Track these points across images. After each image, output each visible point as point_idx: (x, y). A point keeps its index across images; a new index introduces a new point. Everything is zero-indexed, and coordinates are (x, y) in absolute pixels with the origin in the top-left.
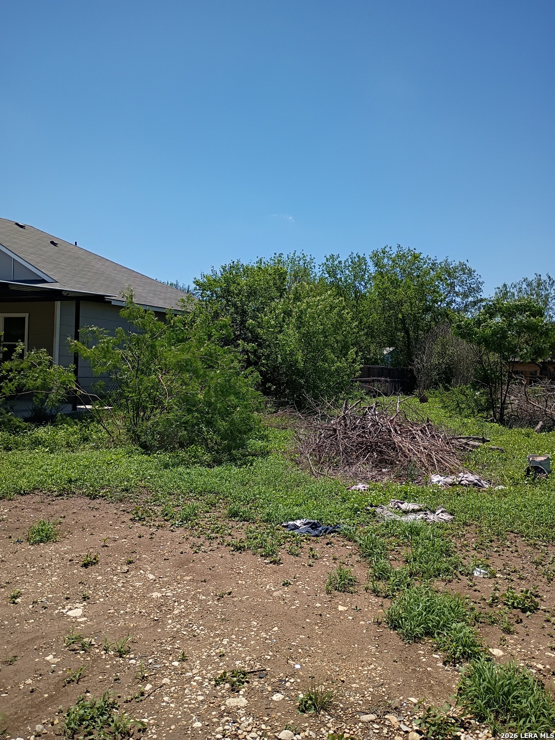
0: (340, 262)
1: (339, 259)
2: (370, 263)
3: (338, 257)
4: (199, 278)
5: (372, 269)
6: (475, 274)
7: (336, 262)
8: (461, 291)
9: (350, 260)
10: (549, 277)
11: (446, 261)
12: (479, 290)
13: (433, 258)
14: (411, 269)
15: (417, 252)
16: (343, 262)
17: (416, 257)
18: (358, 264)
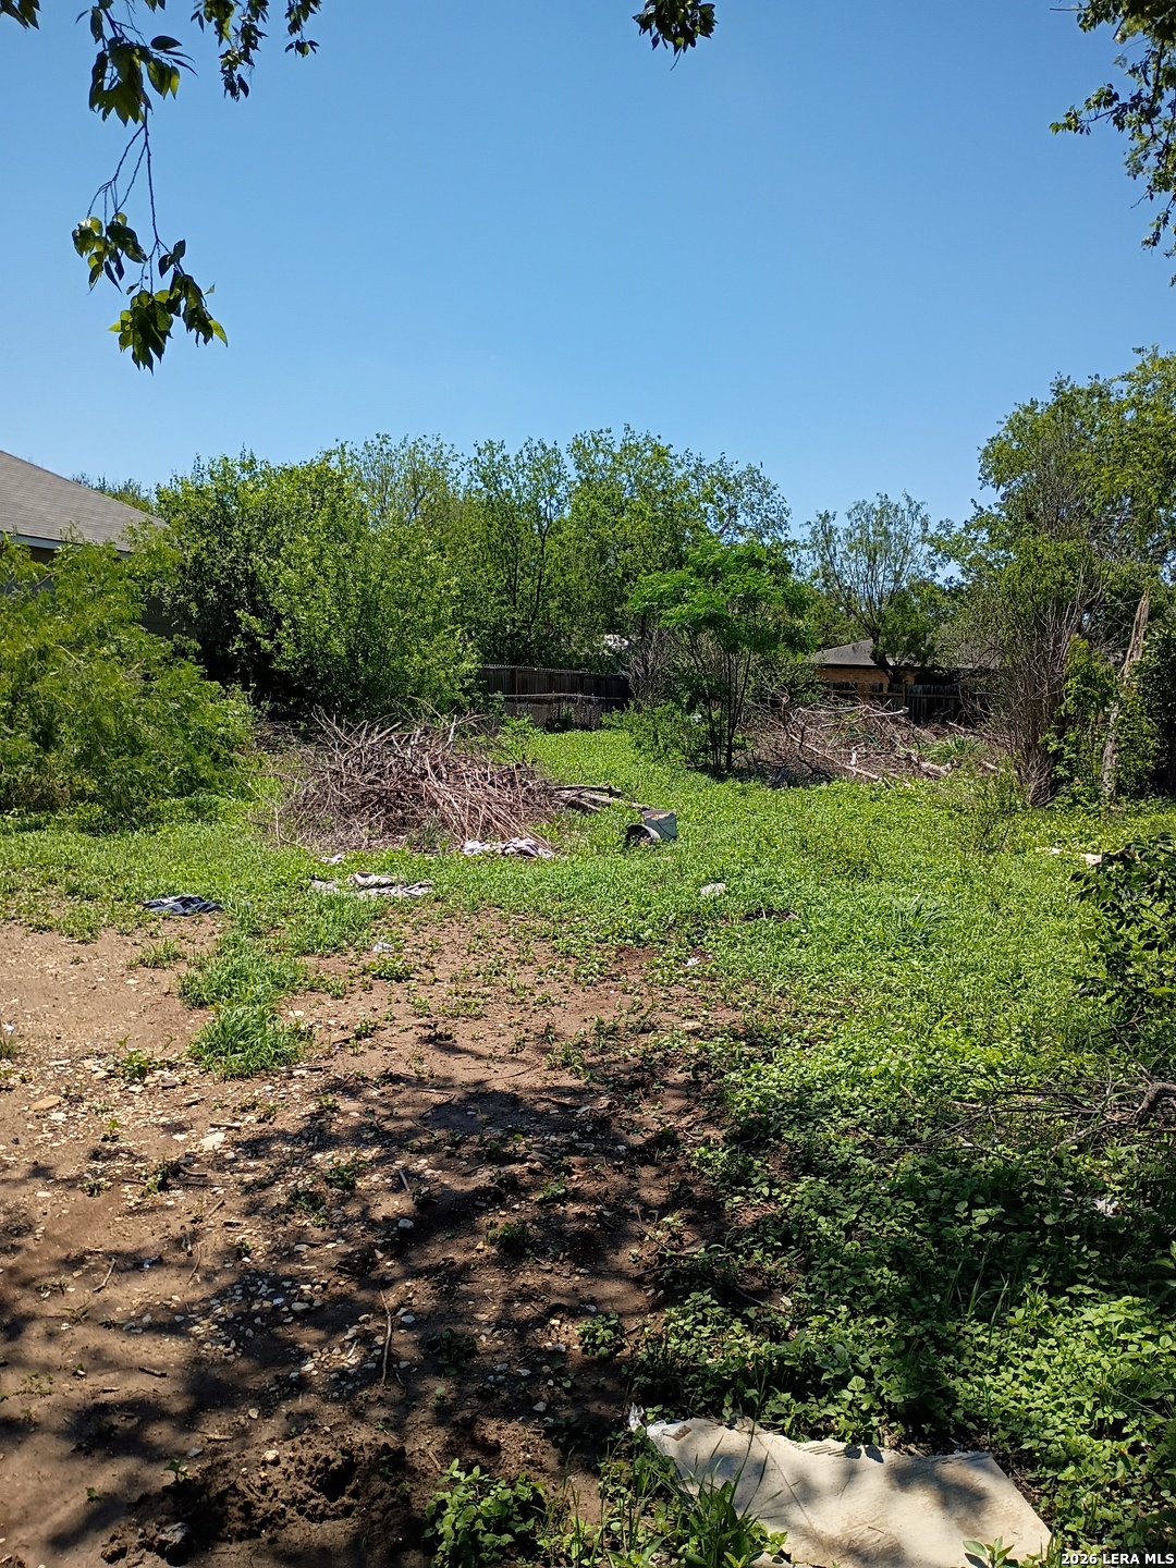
0: (505, 458)
1: (504, 452)
2: (569, 462)
3: (502, 446)
4: (165, 484)
5: (572, 473)
6: (776, 492)
7: (498, 458)
8: (750, 523)
9: (526, 454)
10: (908, 499)
11: (721, 462)
12: (781, 525)
13: (696, 455)
14: (652, 477)
15: (663, 443)
16: (512, 458)
17: (661, 453)
18: (544, 464)
